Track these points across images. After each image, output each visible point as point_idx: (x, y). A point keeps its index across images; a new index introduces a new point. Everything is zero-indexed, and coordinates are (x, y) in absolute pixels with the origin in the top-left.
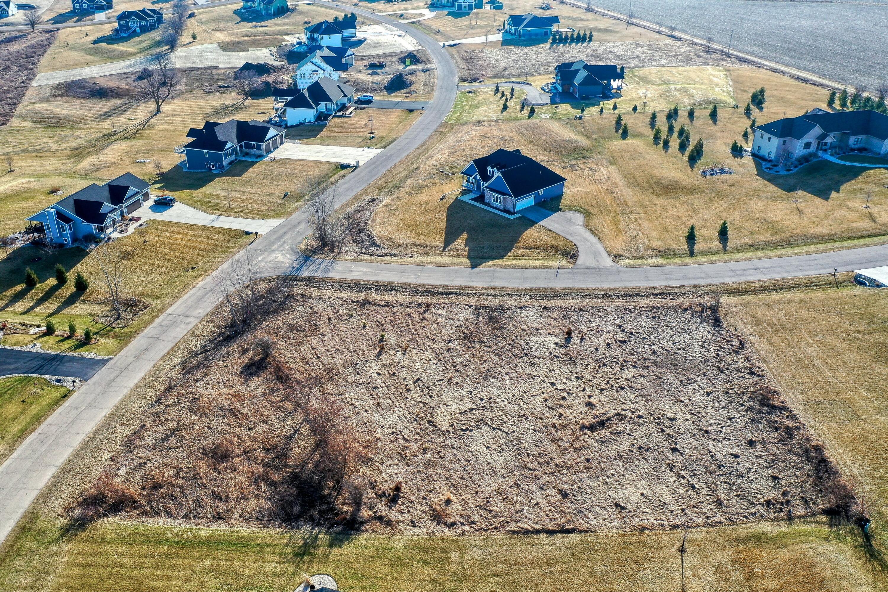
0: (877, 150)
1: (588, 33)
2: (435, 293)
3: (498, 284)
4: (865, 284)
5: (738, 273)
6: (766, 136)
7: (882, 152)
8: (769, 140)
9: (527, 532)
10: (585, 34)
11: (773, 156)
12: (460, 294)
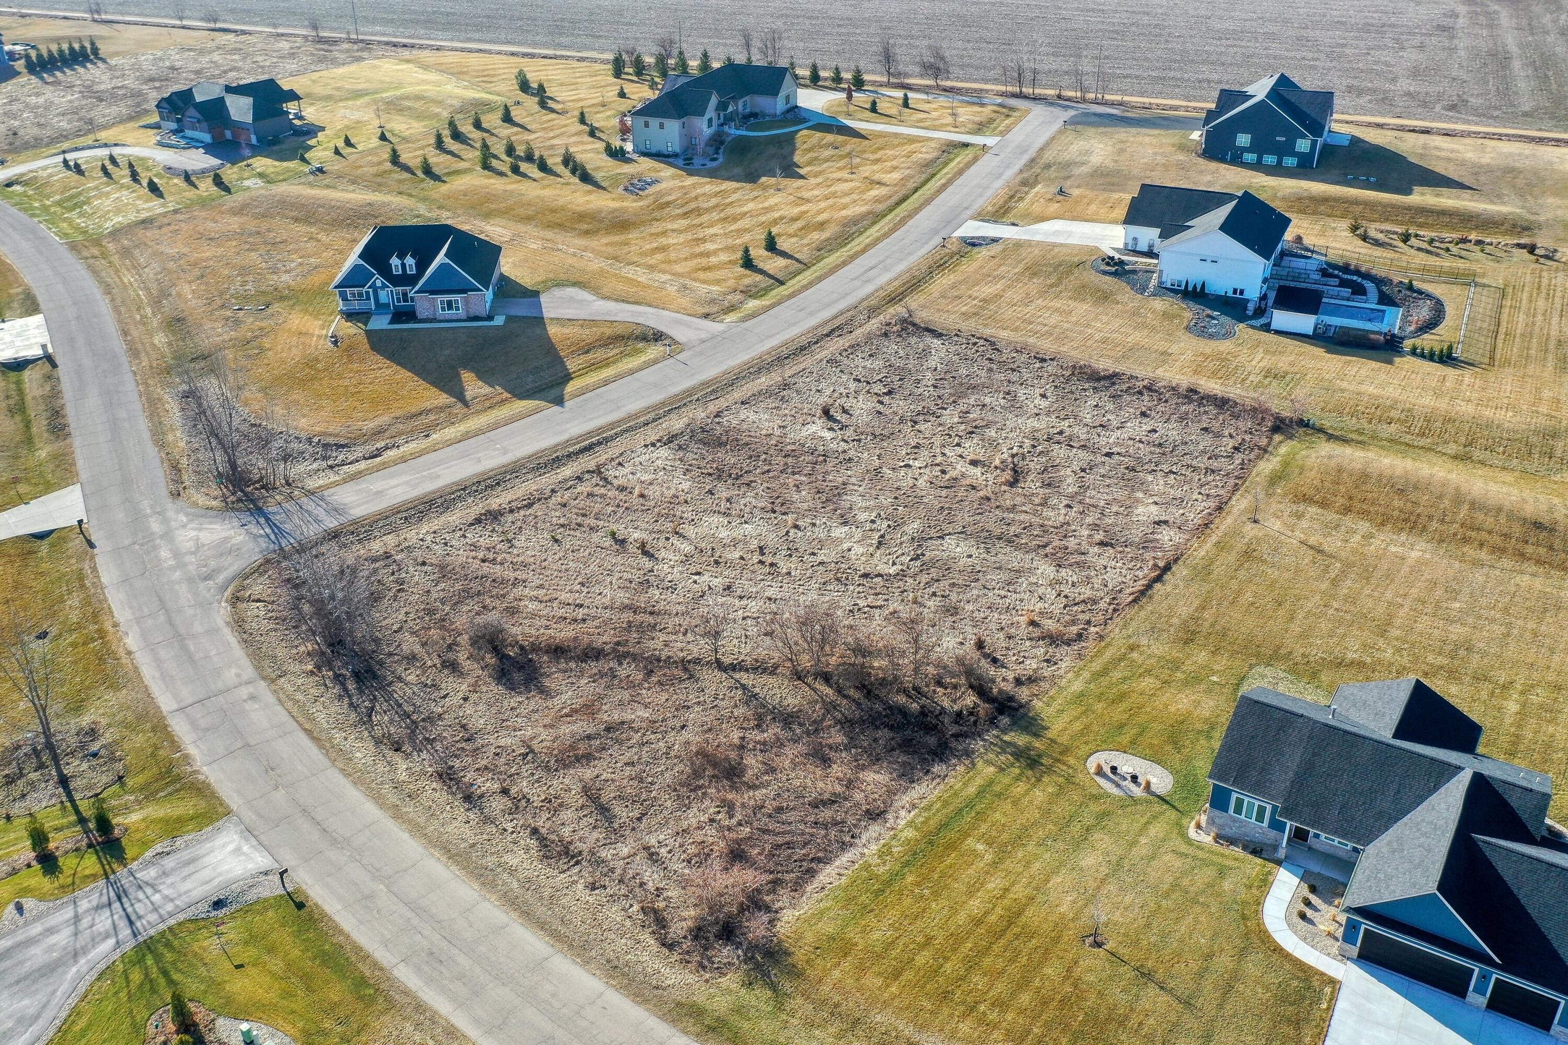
0: (772, 112)
1: (88, 45)
2: (569, 456)
3: (633, 406)
4: (981, 245)
5: (864, 278)
6: (654, 122)
7: (778, 112)
8: (662, 126)
9: (1143, 593)
10: (83, 47)
11: (678, 150)
12: (607, 440)
